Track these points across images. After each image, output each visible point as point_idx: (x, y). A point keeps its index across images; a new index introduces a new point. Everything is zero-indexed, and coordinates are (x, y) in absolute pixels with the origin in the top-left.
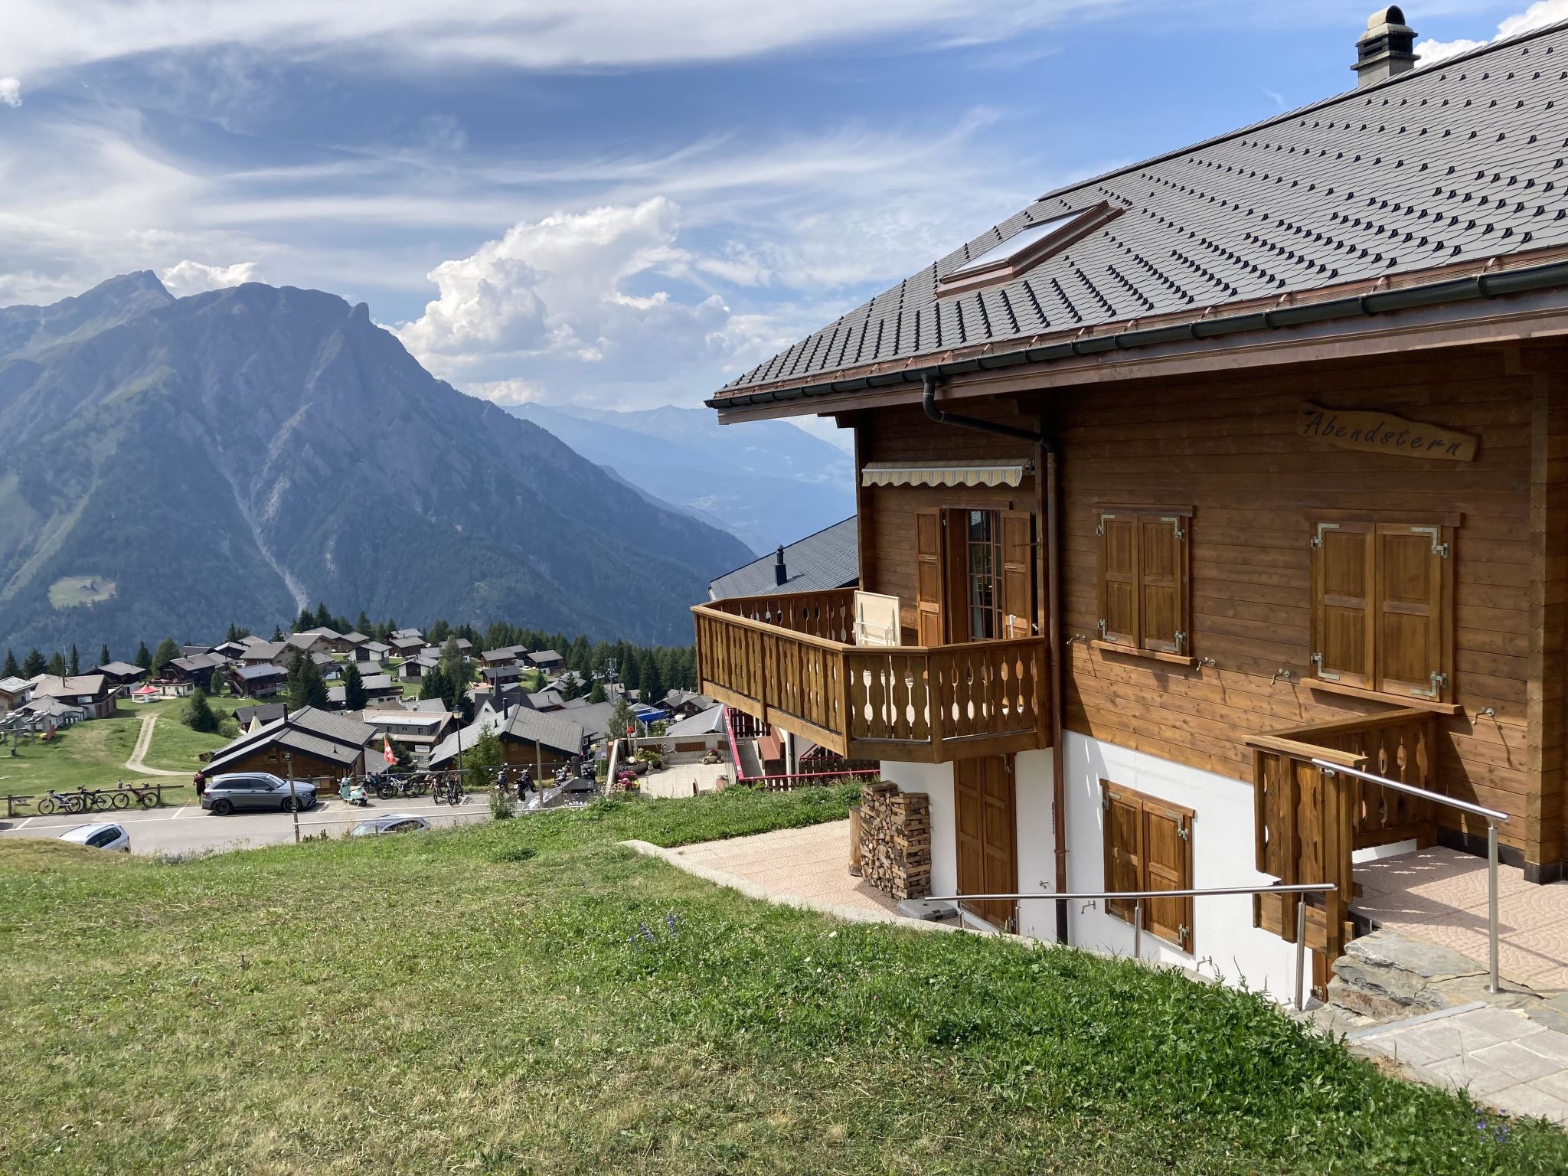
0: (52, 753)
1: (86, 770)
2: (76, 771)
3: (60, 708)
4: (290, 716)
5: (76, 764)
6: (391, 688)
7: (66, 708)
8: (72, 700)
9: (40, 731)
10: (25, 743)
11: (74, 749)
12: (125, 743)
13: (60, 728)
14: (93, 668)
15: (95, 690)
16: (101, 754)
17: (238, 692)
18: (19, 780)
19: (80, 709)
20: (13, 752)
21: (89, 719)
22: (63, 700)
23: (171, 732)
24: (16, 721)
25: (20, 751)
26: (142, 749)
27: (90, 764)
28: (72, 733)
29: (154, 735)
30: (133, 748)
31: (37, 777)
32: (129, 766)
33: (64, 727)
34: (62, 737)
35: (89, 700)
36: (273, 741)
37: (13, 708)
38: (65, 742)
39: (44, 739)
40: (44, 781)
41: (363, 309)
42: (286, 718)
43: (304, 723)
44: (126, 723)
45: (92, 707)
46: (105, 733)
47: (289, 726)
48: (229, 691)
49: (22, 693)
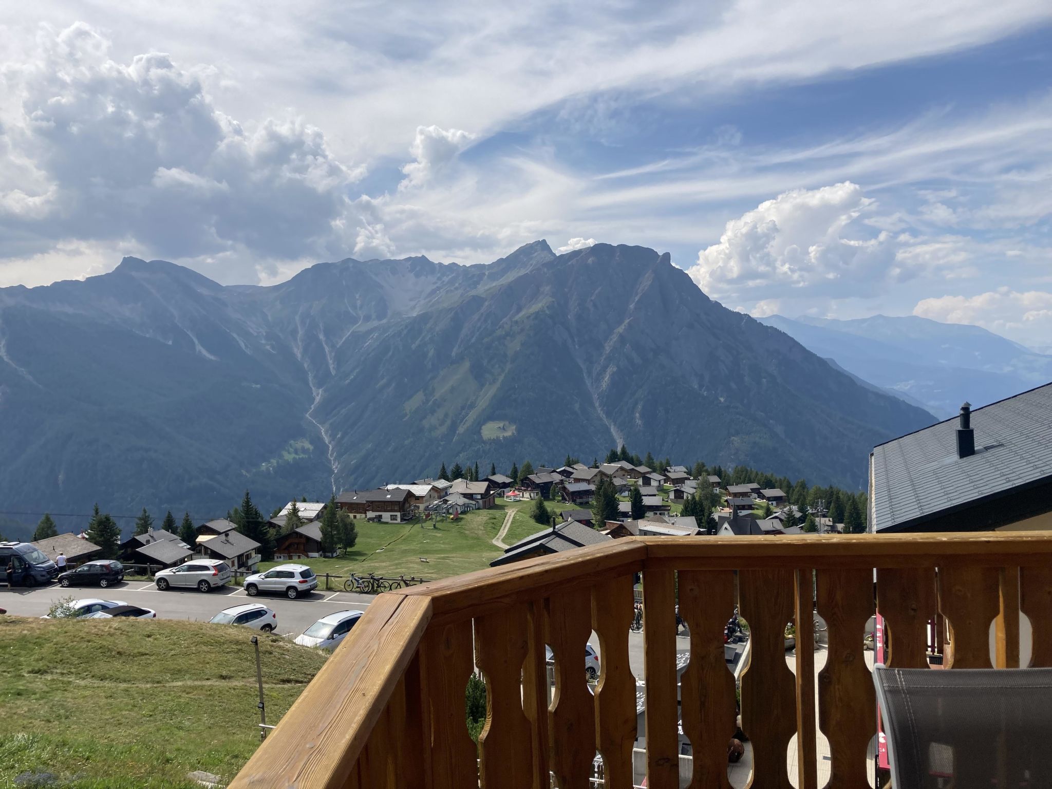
0: (454, 528)
1: (470, 542)
2: (465, 542)
3: (462, 501)
4: (557, 527)
5: (466, 537)
6: (663, 506)
7: (466, 501)
8: (469, 496)
9: (451, 514)
10: (442, 521)
11: (466, 527)
12: (495, 526)
13: (462, 513)
15: (483, 491)
16: (480, 532)
17: (565, 500)
19: (474, 502)
20: (434, 525)
21: (479, 509)
22: (465, 495)
23: (522, 522)
24: (438, 506)
25: (438, 525)
26: (504, 532)
27: (473, 538)
28: (468, 517)
29: (512, 523)
30: (499, 531)
31: (444, 543)
32: (495, 542)
33: (464, 513)
34: (462, 519)
35: (479, 497)
37: (440, 498)
38: (463, 522)
39: (452, 519)
40: (447, 546)
41: (666, 255)
42: (554, 528)
43: (566, 533)
44: (497, 513)
45: (481, 502)
46: (485, 518)
48: (560, 499)
49: (446, 489)
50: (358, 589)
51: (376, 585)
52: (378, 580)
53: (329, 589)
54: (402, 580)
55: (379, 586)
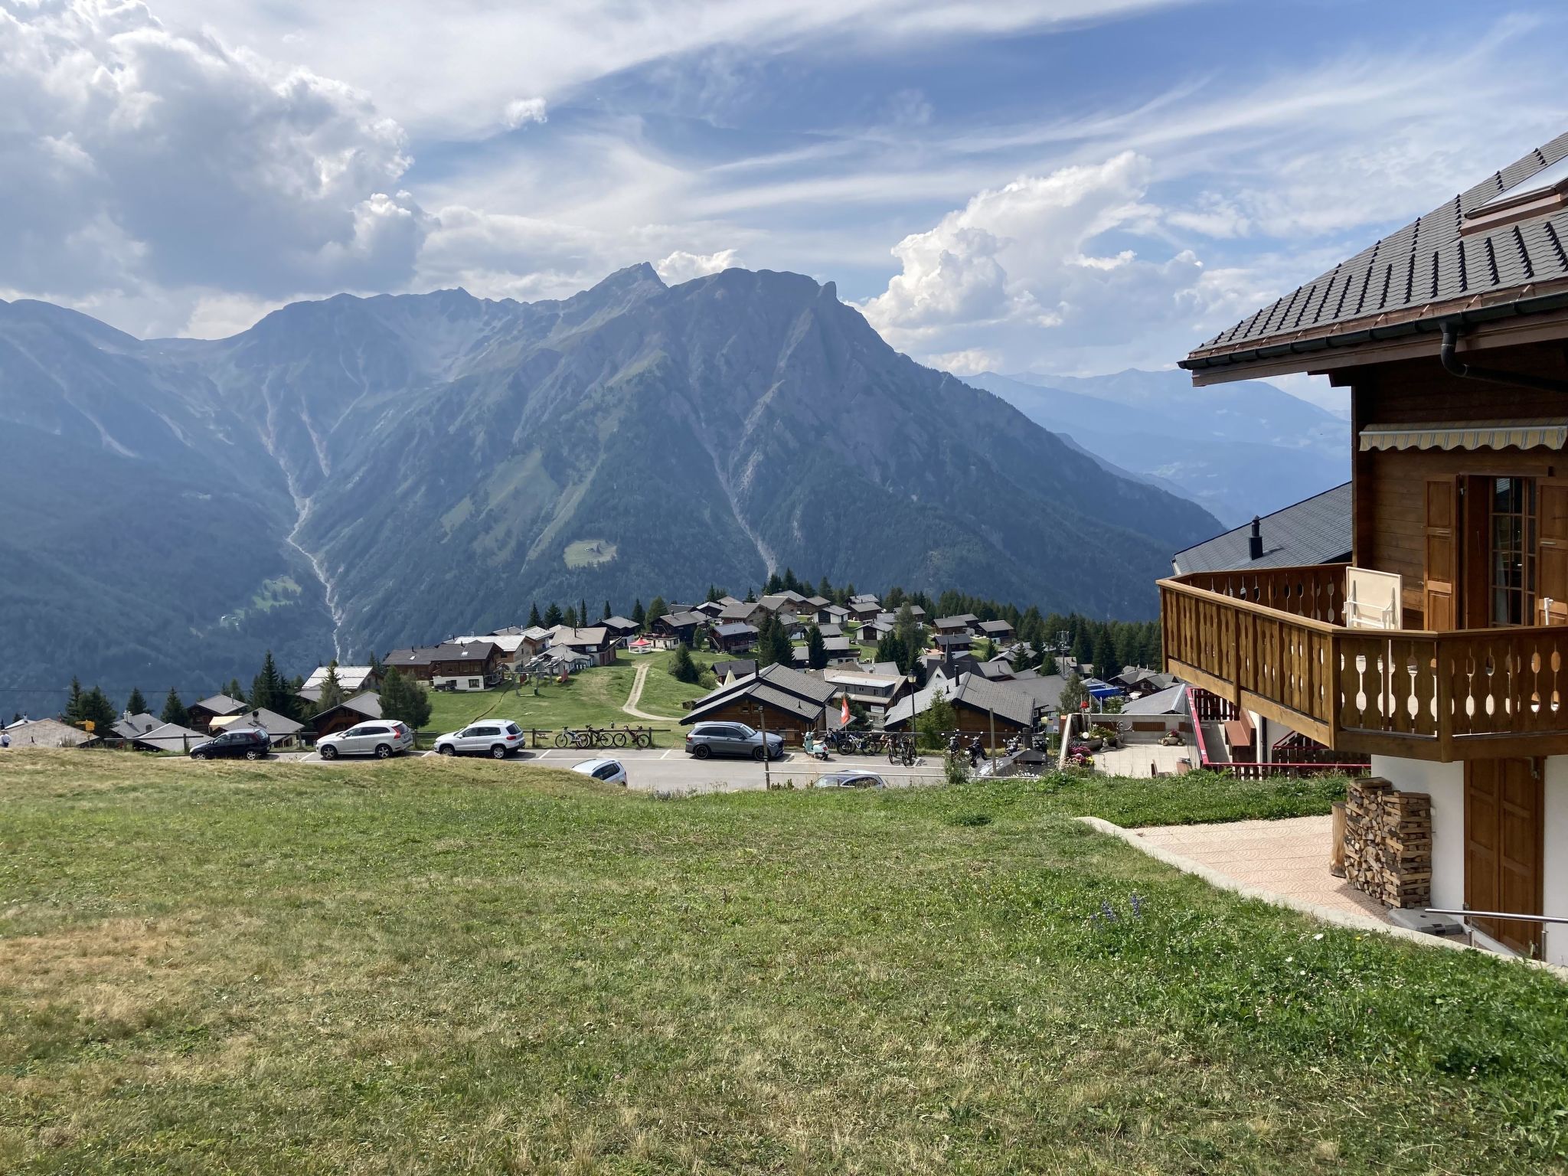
0: (565, 694)
1: (592, 711)
2: (584, 711)
3: (571, 656)
4: (760, 672)
5: (584, 705)
6: (850, 650)
7: (577, 655)
8: (580, 649)
9: (557, 675)
10: (545, 685)
11: (582, 692)
12: (622, 688)
13: (572, 673)
14: (598, 621)
15: (600, 641)
16: (603, 698)
17: (716, 648)
18: (540, 716)
19: (587, 657)
20: (536, 691)
21: (595, 666)
22: (575, 648)
23: (660, 681)
24: (538, 665)
25: (541, 691)
26: (636, 695)
27: (593, 706)
28: (581, 678)
29: (645, 683)
30: (629, 694)
31: (554, 715)
32: (626, 709)
33: (575, 672)
34: (573, 680)
35: (595, 649)
36: (745, 693)
37: (536, 653)
38: (575, 686)
39: (559, 681)
40: (559, 718)
41: (831, 287)
42: (757, 674)
43: (772, 678)
44: (623, 671)
45: (597, 656)
46: (607, 679)
47: (759, 680)
48: (708, 646)
49: (543, 640)
50: (574, 745)
51: (595, 739)
52: (598, 732)
53: (536, 746)
54: (628, 730)
55: (599, 740)
